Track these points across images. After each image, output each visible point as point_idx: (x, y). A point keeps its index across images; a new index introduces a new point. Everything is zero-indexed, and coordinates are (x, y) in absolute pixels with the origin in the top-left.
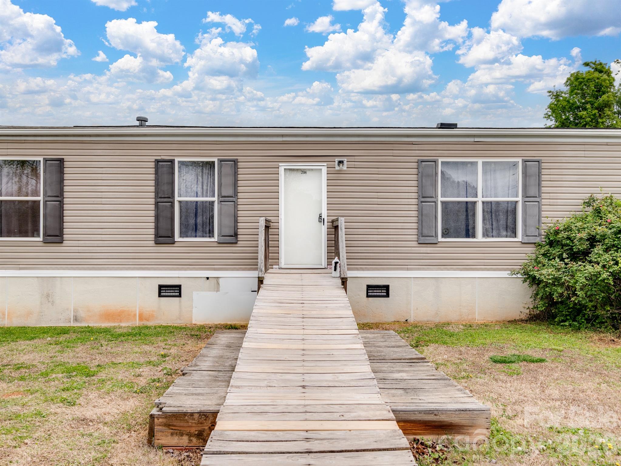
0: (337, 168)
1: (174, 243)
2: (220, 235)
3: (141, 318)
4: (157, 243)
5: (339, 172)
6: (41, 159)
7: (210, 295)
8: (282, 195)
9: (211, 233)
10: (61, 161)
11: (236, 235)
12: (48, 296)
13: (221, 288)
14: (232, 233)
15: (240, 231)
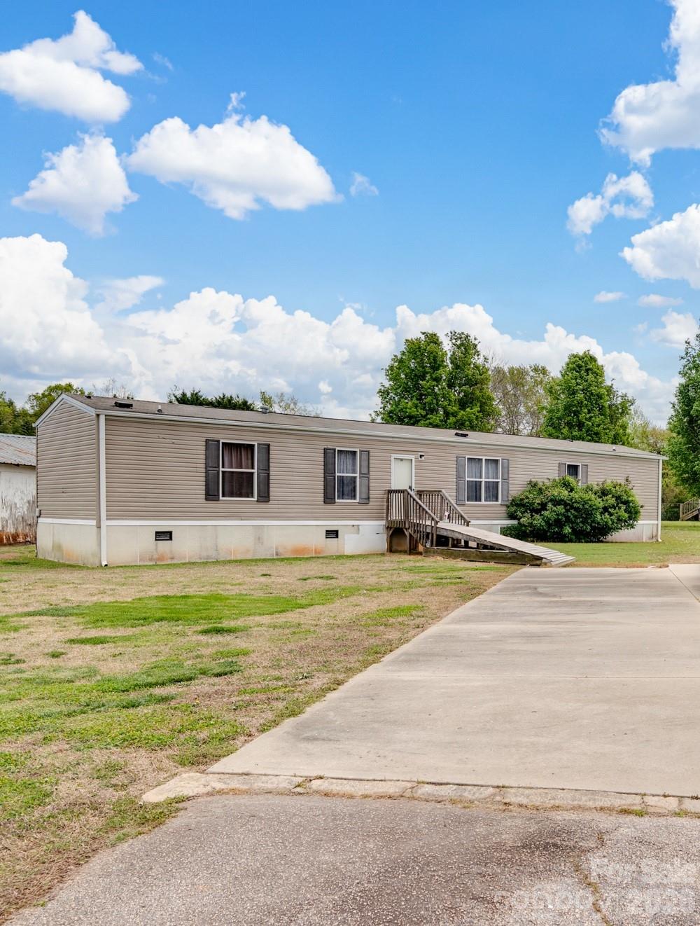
0: (420, 459)
1: (335, 503)
2: (361, 498)
3: (316, 553)
4: (325, 502)
5: (420, 462)
6: (256, 444)
7: (354, 536)
8: (393, 474)
9: (354, 497)
10: (269, 445)
11: (368, 498)
12: (259, 538)
13: (361, 532)
14: (367, 497)
15: (371, 496)
